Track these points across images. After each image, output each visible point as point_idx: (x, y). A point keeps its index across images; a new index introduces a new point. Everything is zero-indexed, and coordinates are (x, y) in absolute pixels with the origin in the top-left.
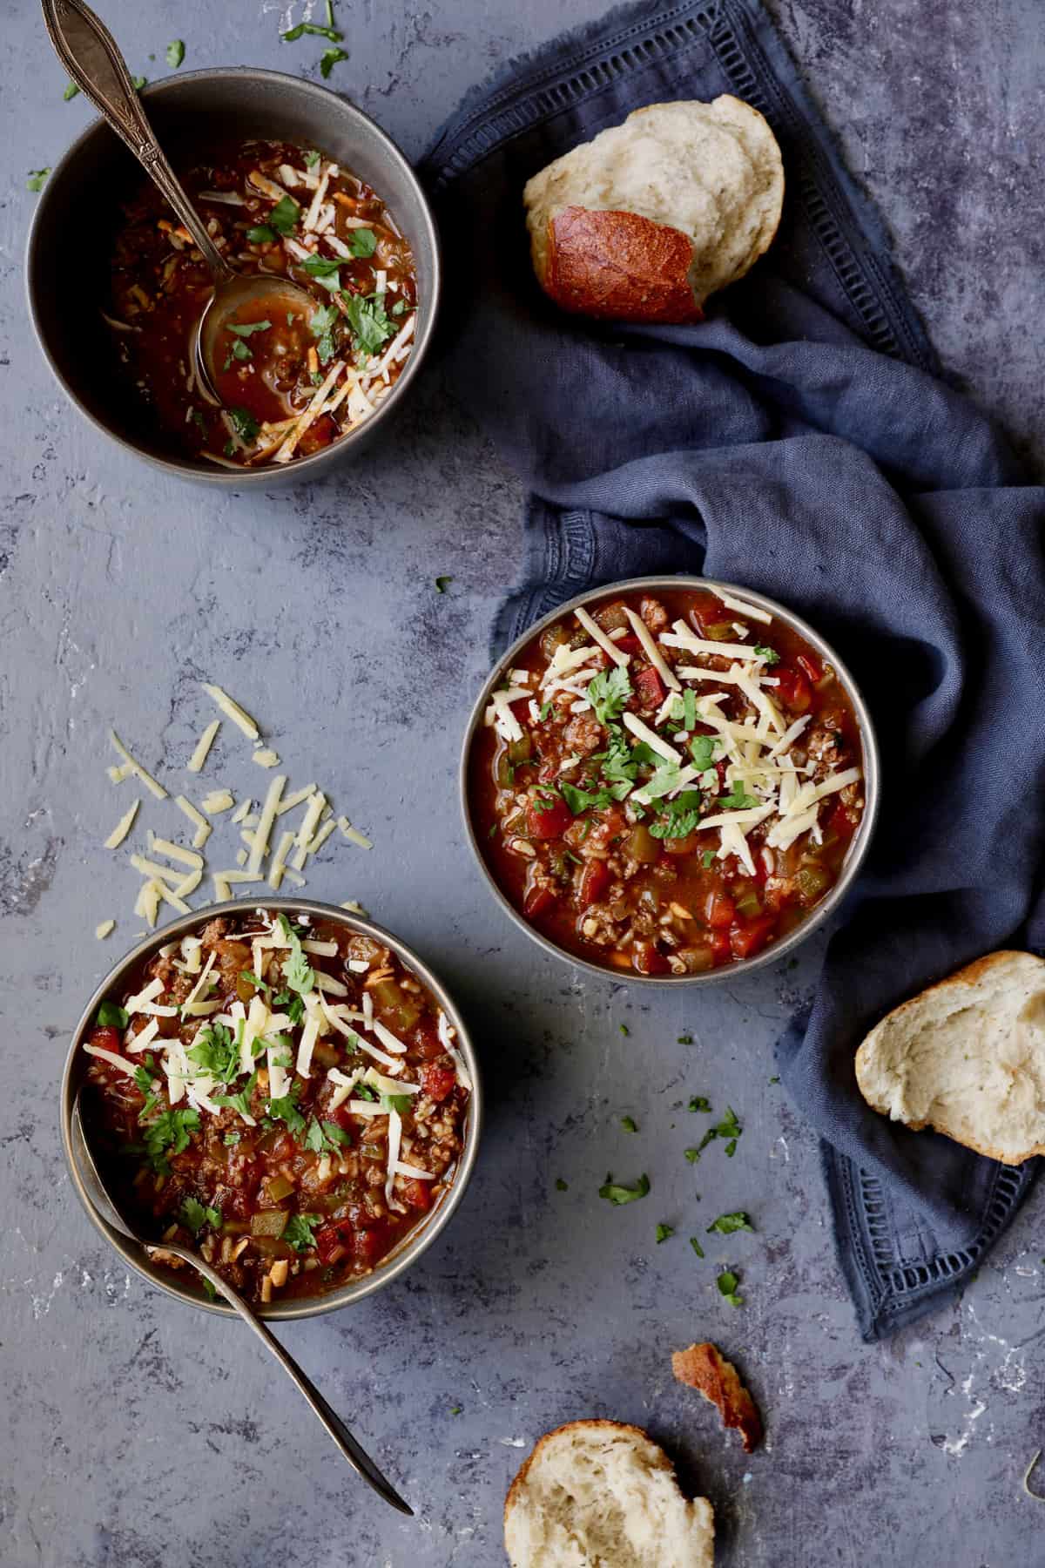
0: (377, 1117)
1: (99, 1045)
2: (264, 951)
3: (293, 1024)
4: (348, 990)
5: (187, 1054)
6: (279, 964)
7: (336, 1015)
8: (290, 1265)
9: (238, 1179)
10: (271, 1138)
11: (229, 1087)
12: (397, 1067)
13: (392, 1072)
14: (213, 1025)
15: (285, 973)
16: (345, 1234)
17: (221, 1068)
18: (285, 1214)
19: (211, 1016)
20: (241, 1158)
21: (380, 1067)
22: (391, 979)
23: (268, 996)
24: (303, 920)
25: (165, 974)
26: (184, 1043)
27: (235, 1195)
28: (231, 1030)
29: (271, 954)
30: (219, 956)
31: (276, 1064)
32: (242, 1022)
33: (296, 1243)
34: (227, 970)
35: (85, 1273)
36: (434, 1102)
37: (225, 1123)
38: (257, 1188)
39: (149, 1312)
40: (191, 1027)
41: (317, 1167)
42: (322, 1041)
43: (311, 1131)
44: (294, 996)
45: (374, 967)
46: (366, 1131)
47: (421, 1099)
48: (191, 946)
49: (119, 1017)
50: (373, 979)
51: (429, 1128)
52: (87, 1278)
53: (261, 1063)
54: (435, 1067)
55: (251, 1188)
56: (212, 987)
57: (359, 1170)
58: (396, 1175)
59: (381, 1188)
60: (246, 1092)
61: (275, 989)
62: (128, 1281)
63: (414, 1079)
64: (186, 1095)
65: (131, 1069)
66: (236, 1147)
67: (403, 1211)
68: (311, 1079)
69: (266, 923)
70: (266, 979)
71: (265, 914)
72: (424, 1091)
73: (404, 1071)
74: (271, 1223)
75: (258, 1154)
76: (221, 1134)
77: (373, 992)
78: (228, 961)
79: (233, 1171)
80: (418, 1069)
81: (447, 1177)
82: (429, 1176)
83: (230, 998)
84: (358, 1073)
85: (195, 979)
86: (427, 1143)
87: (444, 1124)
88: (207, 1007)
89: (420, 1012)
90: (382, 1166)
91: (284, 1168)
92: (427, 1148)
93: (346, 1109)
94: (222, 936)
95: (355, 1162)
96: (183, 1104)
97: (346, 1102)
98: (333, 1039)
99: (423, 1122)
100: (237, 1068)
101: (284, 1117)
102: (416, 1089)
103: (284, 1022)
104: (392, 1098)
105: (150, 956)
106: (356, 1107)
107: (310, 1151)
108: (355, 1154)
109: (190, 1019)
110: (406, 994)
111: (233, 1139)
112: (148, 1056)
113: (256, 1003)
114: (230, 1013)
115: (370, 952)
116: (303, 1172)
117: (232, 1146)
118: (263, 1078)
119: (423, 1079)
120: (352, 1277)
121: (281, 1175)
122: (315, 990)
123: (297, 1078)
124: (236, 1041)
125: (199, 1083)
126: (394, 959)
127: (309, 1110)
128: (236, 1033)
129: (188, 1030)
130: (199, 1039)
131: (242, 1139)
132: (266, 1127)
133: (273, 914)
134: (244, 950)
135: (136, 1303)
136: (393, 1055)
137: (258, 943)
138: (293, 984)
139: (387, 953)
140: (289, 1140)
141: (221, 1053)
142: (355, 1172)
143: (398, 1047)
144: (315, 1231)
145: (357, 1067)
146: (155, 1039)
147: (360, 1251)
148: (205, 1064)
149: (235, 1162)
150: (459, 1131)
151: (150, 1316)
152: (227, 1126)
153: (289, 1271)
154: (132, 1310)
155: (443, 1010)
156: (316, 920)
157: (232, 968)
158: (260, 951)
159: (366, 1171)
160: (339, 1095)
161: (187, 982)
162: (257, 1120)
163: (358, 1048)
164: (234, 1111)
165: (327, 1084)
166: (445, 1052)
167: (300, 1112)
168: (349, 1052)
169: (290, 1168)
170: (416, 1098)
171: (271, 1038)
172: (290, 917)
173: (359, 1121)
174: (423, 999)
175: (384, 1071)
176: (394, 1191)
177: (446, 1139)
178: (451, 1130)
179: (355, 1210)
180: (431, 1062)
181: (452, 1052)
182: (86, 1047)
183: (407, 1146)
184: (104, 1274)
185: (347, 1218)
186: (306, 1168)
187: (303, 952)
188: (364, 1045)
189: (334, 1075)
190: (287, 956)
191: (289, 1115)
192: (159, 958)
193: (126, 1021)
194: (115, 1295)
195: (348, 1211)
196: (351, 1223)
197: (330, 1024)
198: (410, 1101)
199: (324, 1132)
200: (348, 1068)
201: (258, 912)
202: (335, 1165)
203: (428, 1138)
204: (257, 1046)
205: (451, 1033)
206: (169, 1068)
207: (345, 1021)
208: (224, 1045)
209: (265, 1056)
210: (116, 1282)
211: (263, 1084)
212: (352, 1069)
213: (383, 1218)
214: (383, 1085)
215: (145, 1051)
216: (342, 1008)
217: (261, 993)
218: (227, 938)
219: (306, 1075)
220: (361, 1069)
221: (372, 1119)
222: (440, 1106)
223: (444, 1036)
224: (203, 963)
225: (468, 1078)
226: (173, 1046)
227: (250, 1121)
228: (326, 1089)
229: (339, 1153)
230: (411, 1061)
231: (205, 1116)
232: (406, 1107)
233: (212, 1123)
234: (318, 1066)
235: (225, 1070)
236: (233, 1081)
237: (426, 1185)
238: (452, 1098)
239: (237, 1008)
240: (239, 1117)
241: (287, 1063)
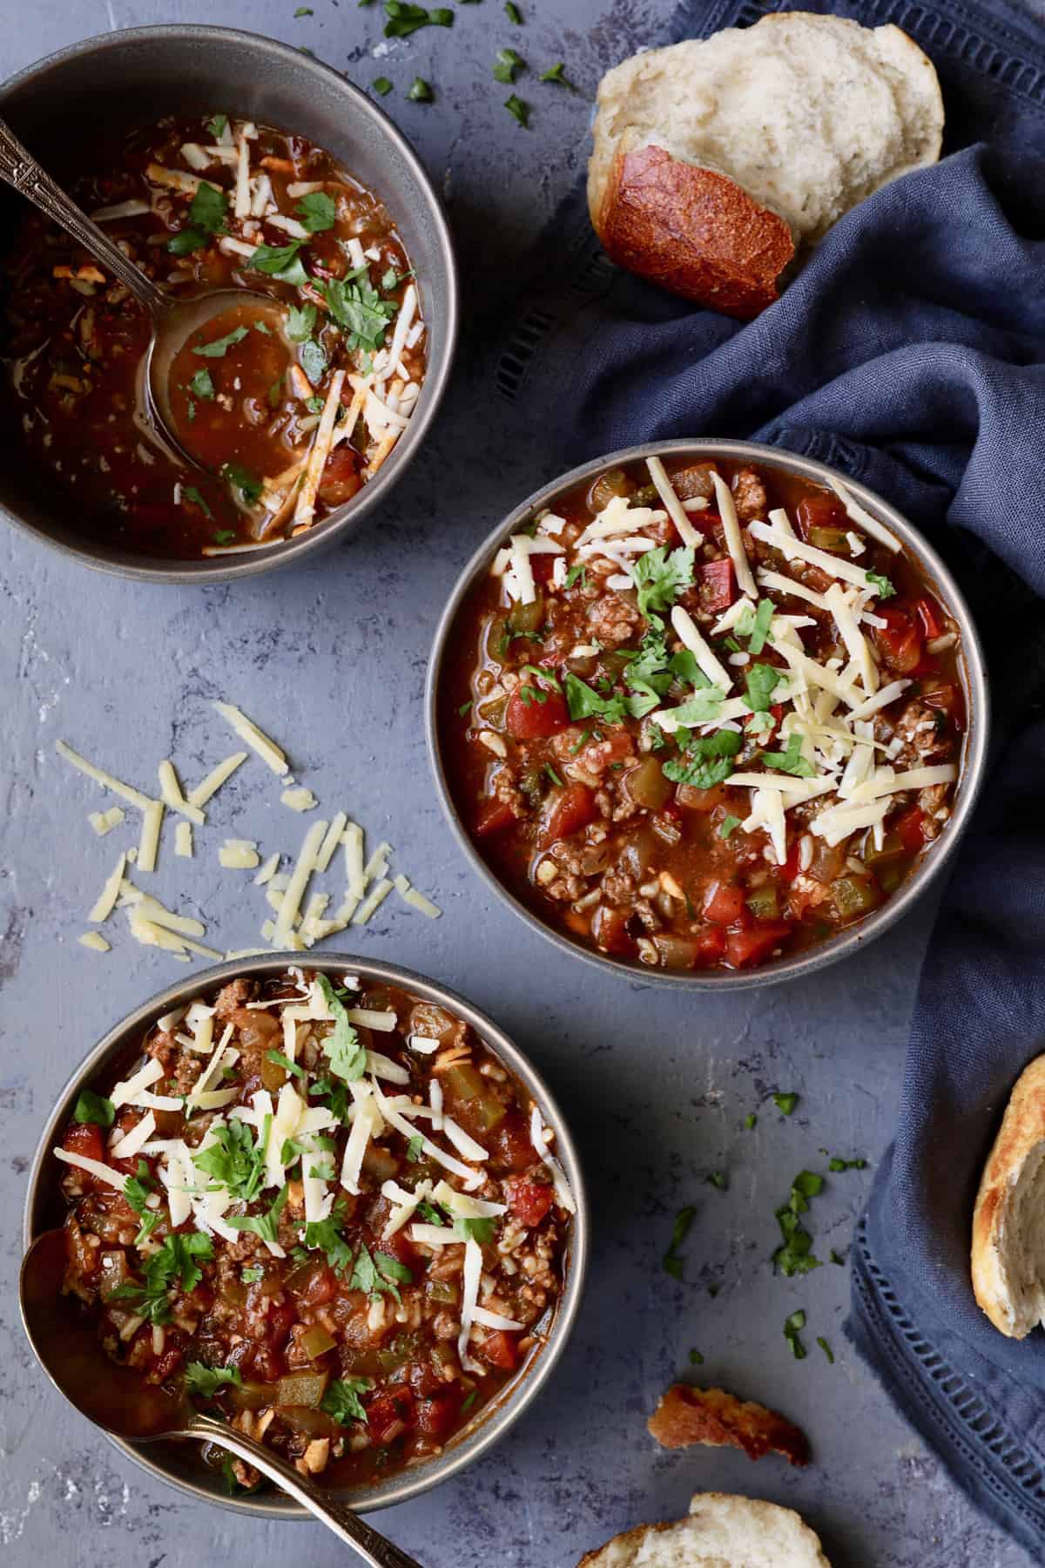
0: (447, 1247)
1: (75, 1150)
2: (298, 1023)
3: (337, 1122)
4: (411, 1076)
5: (193, 1159)
6: (319, 1041)
7: (394, 1109)
8: (331, 1445)
9: (260, 1329)
10: (305, 1275)
11: (250, 1206)
12: (475, 1179)
13: (468, 1187)
14: (229, 1121)
15: (326, 1052)
16: (405, 1407)
17: (238, 1179)
18: (322, 1378)
19: (225, 1110)
20: (265, 1301)
21: (453, 1181)
22: (468, 1062)
23: (303, 1083)
24: (351, 983)
25: (165, 1052)
26: (189, 1145)
27: (256, 1348)
28: (253, 1129)
29: (308, 1027)
30: (237, 1031)
31: (314, 1174)
32: (268, 1119)
33: (340, 1415)
34: (249, 1048)
35: (69, 1483)
36: (525, 1228)
37: (244, 1253)
38: (285, 1339)
39: (155, 1532)
40: (200, 1123)
41: (366, 1314)
42: (375, 1144)
43: (359, 1265)
44: (337, 1085)
45: (445, 1047)
46: (434, 1265)
47: (507, 1223)
48: (200, 1016)
49: (103, 1111)
50: (444, 1063)
51: (518, 1263)
52: (73, 1488)
53: (294, 1174)
54: (527, 1181)
55: (278, 1341)
56: (226, 1071)
57: (423, 1318)
58: (473, 1324)
59: (453, 1343)
60: (273, 1212)
61: (313, 1075)
62: (126, 1492)
63: (499, 1197)
64: (192, 1216)
65: (118, 1181)
66: (259, 1286)
67: (482, 1373)
68: (361, 1195)
69: (300, 986)
70: (300, 1060)
71: (300, 975)
72: (511, 1212)
73: (486, 1187)
74: (305, 1389)
75: (287, 1294)
76: (237, 1267)
77: (443, 1078)
78: (250, 1036)
79: (253, 1318)
80: (504, 1183)
81: (541, 1327)
82: (517, 1326)
83: (250, 1085)
84: (423, 1188)
85: (204, 1060)
86: (515, 1281)
87: (537, 1258)
88: (222, 1097)
89: (506, 1106)
90: (455, 1312)
91: (322, 1314)
92: (514, 1288)
93: (406, 1235)
94: (242, 1004)
95: (417, 1306)
96: (189, 1226)
97: (406, 1226)
98: (389, 1142)
99: (510, 1255)
100: (260, 1180)
101: (323, 1246)
102: (500, 1210)
103: (324, 1118)
104: (470, 1223)
105: (145, 1029)
106: (420, 1234)
107: (357, 1291)
108: (417, 1295)
109: (198, 1113)
110: (487, 1081)
111: (253, 1275)
112: (140, 1161)
113: (287, 1093)
114: (251, 1106)
115: (440, 1026)
116: (347, 1321)
117: (251, 1285)
118: (296, 1193)
119: (510, 1197)
120: (413, 1460)
121: (318, 1323)
122: (367, 1076)
123: (342, 1194)
124: (259, 1144)
125: (208, 1198)
126: (473, 1037)
127: (356, 1237)
128: (260, 1132)
129: (195, 1128)
130: (211, 1140)
131: (267, 1276)
132: (297, 1258)
133: (310, 974)
134: (271, 1022)
135: (137, 1521)
136: (469, 1164)
137: (290, 1015)
138: (337, 1068)
139: (463, 1028)
140: (329, 1277)
141: (239, 1159)
142: (417, 1321)
143: (478, 1154)
144: (365, 1400)
145: (423, 1179)
146: (150, 1139)
147: (424, 1424)
148: (217, 1175)
149: (256, 1307)
150: (558, 1267)
151: (157, 1538)
152: (247, 1258)
153: (331, 1454)
154: (132, 1530)
155: (536, 1104)
156: (366, 982)
157: (255, 1045)
158: (293, 1025)
159: (432, 1319)
160: (397, 1217)
161: (194, 1064)
162: (286, 1249)
163: (423, 1153)
164: (256, 1237)
165: (381, 1201)
166: (539, 1160)
167: (344, 1239)
168: (410, 1158)
169: (330, 1314)
170: (501, 1223)
171: (307, 1140)
172: (334, 979)
173: (423, 1252)
174: (509, 1089)
175: (458, 1186)
176: (471, 1346)
177: (539, 1277)
178: (546, 1265)
179: (418, 1372)
180: (521, 1174)
181: (549, 1160)
182: (59, 1152)
183: (489, 1289)
184: (94, 1483)
185: (408, 1382)
186: (354, 1312)
187: (351, 1025)
188: (431, 1149)
189: (390, 1190)
190: (330, 1030)
191: (329, 1243)
192: (157, 1031)
193: (112, 1116)
194: (109, 1510)
195: (409, 1372)
196: (412, 1389)
197: (386, 1122)
198: (492, 1226)
199: (376, 1266)
200: (410, 1180)
201: (291, 972)
202: (391, 1308)
203: (517, 1275)
204: (288, 1151)
205: (548, 1136)
206: (167, 1178)
207: (406, 1117)
208: (243, 1149)
209: (299, 1166)
210: (110, 1493)
211: (296, 1202)
212: (415, 1182)
213: (456, 1382)
214: (458, 1206)
215: (138, 1156)
216: (402, 1100)
217: (294, 1080)
218: (250, 1006)
219: (354, 1191)
220: (428, 1182)
221: (440, 1249)
222: (533, 1232)
223: (539, 1139)
224: (216, 1039)
225: (570, 1196)
226: (174, 1150)
227: (277, 1251)
228: (380, 1208)
229: (396, 1294)
230: (495, 1173)
231: (218, 1242)
232: (488, 1232)
233: (227, 1253)
234: (371, 1178)
235: (245, 1183)
236: (254, 1198)
237: (512, 1337)
238: (552, 1222)
239: (262, 1098)
240: (263, 1246)
241: (328, 1174)
